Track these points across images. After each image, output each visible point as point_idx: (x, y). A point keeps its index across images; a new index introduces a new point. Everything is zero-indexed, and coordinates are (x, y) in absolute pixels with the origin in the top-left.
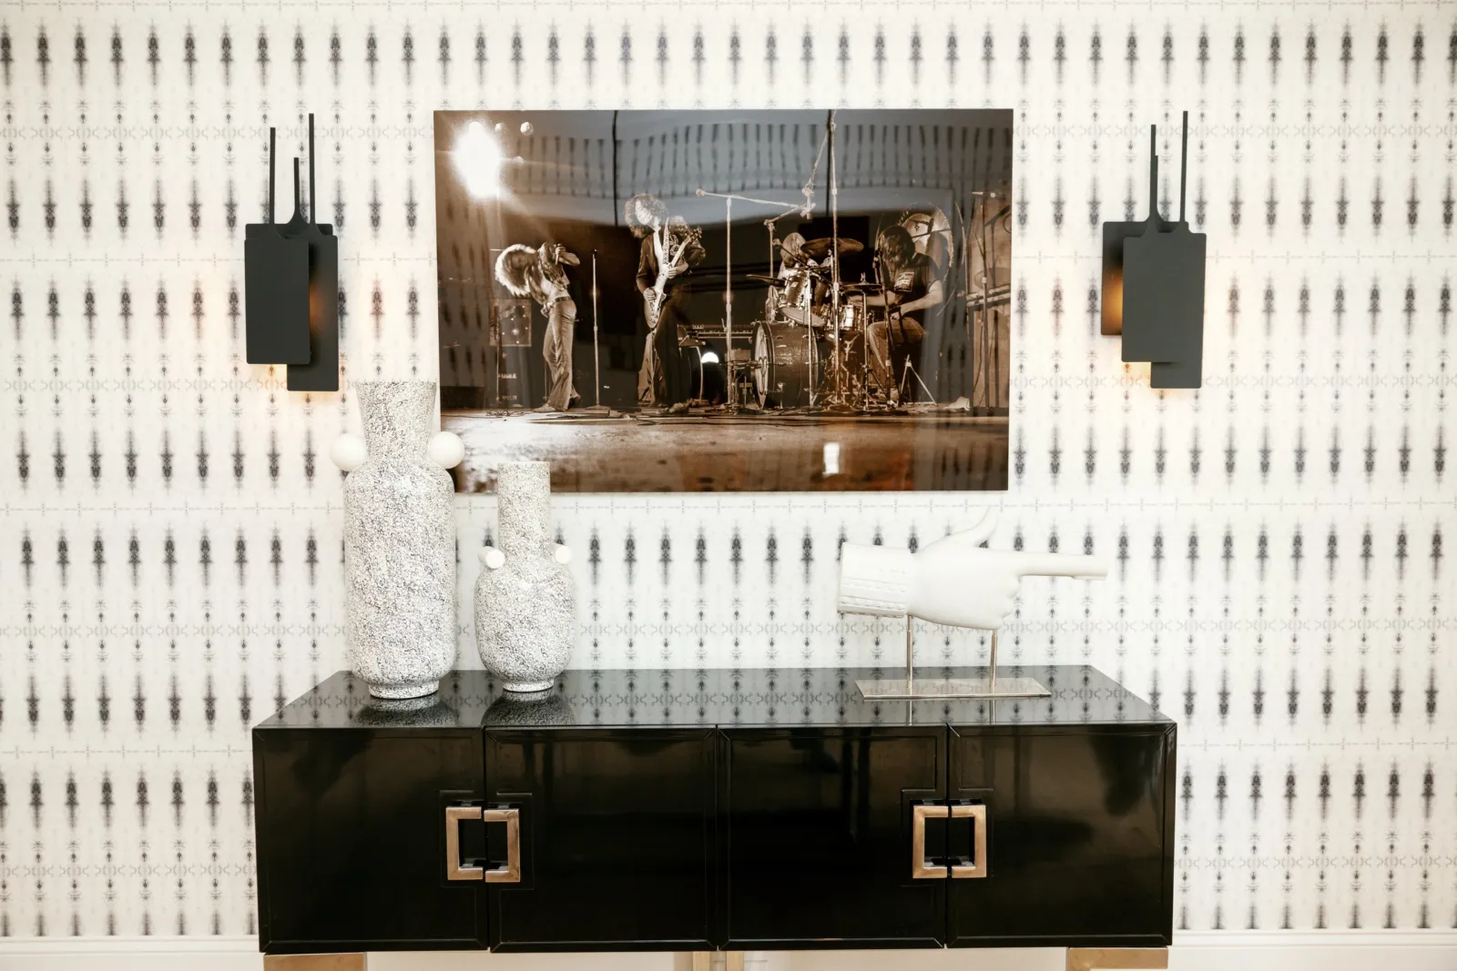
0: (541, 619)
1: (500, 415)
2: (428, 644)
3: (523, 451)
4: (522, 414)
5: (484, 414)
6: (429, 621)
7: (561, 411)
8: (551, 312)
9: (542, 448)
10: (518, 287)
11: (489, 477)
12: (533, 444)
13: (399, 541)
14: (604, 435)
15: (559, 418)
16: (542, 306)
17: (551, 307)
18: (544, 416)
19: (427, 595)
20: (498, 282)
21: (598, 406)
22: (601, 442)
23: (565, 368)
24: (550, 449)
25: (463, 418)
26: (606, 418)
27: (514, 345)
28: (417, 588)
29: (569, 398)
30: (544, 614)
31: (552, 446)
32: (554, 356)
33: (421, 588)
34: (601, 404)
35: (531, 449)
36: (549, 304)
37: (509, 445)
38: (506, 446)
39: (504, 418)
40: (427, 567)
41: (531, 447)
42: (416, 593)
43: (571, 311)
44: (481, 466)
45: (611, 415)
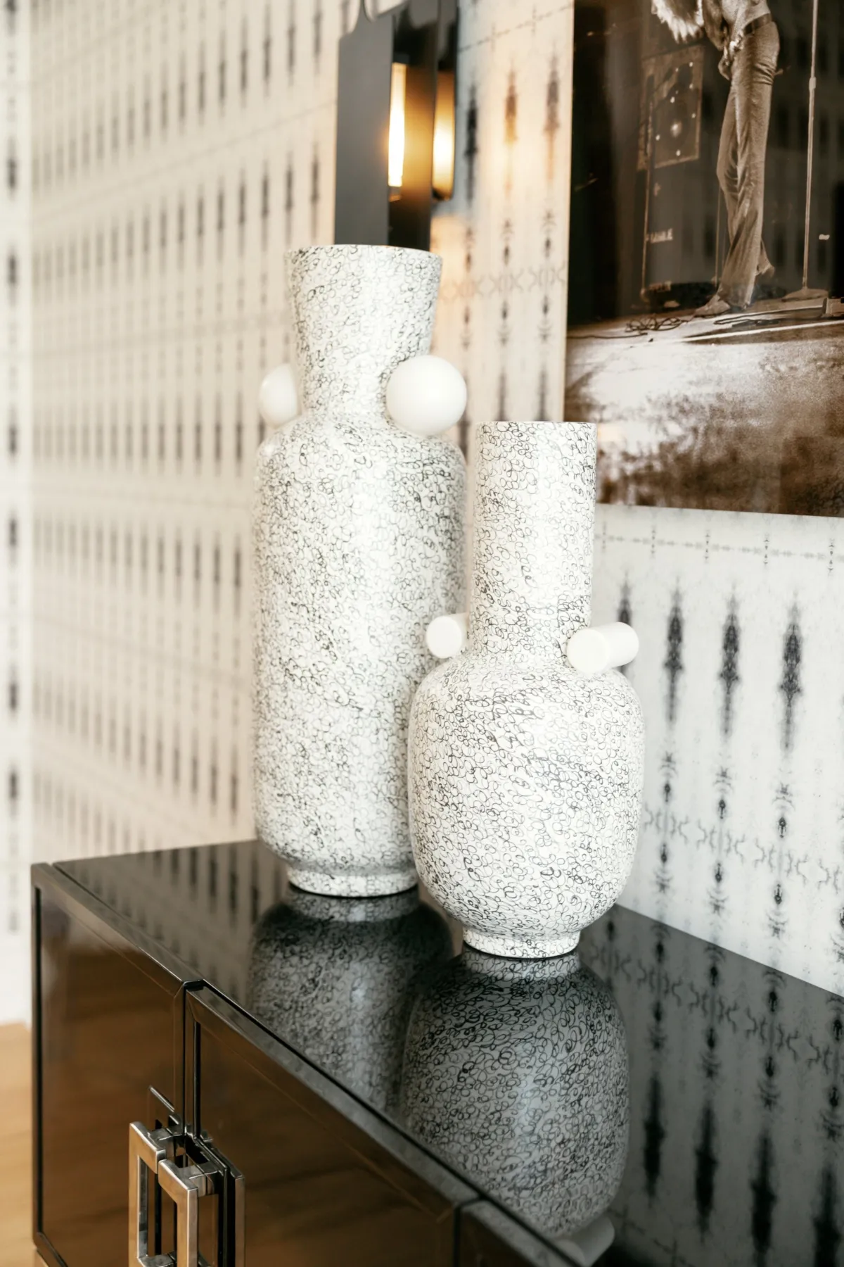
0: (466, 789)
1: (643, 330)
2: (316, 790)
3: (675, 411)
4: (677, 324)
5: (621, 330)
6: (322, 745)
7: (740, 310)
8: (735, 64)
9: (702, 401)
10: (685, 19)
11: (622, 471)
12: (691, 392)
13: (275, 572)
14: (812, 366)
15: (736, 328)
16: (722, 52)
17: (737, 50)
18: (708, 325)
19: (319, 690)
20: (655, 18)
21: (805, 291)
22: (803, 384)
23: (752, 200)
24: (716, 404)
25: (594, 341)
26: (819, 319)
27: (673, 162)
28: (298, 672)
29: (754, 274)
30: (470, 778)
31: (719, 397)
32: (735, 171)
33: (308, 674)
34: (810, 286)
35: (687, 406)
36: (733, 44)
37: (654, 397)
38: (649, 400)
39: (651, 334)
40: (321, 634)
41: (686, 399)
42: (298, 682)
43: (770, 54)
44: (613, 445)
45: (829, 311)
